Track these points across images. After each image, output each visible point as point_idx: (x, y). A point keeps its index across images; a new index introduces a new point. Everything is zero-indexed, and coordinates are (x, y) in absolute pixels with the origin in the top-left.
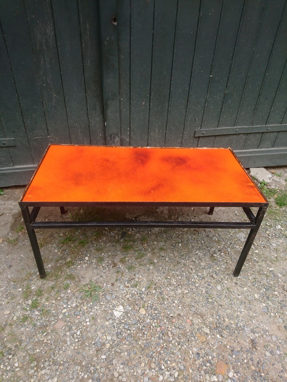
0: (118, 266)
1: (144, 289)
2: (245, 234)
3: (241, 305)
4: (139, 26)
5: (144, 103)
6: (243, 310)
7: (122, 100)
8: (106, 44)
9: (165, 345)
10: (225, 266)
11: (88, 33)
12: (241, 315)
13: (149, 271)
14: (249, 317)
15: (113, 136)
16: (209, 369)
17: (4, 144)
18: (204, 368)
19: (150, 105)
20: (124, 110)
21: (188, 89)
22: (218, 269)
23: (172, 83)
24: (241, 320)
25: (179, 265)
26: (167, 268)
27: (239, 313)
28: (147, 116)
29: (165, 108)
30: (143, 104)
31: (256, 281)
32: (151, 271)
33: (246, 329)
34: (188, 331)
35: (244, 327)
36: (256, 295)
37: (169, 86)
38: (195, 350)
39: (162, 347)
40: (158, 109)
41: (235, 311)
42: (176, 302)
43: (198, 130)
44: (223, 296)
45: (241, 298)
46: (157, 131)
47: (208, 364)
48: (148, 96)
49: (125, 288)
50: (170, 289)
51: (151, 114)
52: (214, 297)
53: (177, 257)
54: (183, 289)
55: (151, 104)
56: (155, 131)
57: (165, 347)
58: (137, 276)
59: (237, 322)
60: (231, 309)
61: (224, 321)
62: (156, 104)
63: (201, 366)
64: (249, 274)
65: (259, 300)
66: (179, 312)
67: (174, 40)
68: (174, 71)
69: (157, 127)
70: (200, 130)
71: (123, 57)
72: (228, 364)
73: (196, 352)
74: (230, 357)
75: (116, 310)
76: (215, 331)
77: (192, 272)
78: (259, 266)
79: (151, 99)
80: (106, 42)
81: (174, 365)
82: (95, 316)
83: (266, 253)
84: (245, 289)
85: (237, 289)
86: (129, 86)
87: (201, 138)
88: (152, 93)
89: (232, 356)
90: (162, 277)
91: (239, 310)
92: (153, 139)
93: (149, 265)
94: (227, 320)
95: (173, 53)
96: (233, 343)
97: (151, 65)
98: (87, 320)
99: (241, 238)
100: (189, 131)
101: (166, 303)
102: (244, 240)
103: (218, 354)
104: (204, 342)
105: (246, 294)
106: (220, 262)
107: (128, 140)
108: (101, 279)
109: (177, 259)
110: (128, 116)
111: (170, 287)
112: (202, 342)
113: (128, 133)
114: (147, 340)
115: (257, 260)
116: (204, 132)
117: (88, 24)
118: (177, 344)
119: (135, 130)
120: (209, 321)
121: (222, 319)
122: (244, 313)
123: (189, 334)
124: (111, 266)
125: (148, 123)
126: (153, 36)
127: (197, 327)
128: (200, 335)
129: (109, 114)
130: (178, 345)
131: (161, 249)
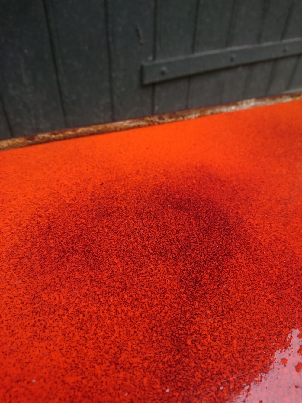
87: (158, 88)
116: (164, 69)
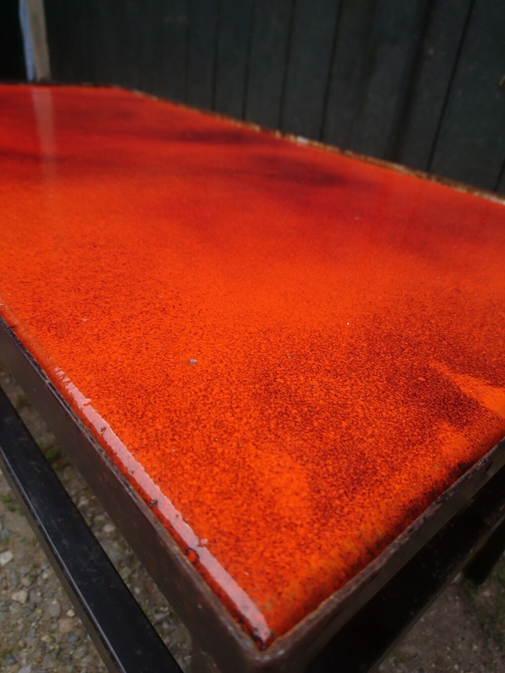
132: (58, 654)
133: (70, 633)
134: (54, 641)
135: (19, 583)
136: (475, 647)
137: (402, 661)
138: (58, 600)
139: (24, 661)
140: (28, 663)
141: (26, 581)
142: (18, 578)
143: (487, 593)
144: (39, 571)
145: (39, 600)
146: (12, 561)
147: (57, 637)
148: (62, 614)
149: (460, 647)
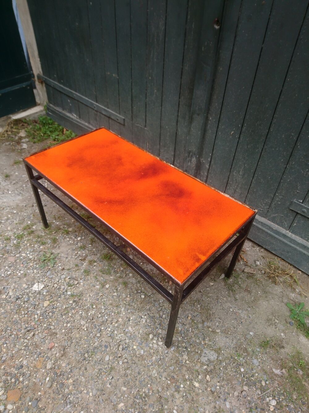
0: (83, 262)
1: (69, 293)
2: (217, 359)
3: (98, 390)
4: (247, 35)
5: (233, 132)
6: (91, 394)
7: (210, 120)
8: (203, 50)
9: (21, 335)
10: (145, 354)
11: (192, 33)
12: (84, 395)
13: (93, 287)
14: (85, 405)
15: (191, 154)
16: (9, 383)
17: (118, 120)
18: (9, 378)
19: (239, 138)
20: (210, 131)
21: (295, 138)
22: (135, 347)
23: (273, 122)
24: (77, 396)
25: (115, 308)
26: (105, 300)
27: (85, 392)
28: (233, 150)
29: (258, 150)
30: (231, 134)
31: (144, 398)
32: (93, 289)
33: (69, 406)
34: (42, 348)
35: (70, 403)
36: (122, 404)
37: (269, 125)
38: (25, 362)
39: (17, 335)
40: (248, 147)
41: (86, 386)
42: (69, 325)
43: (296, 202)
44: (99, 367)
45: (108, 387)
46: (241, 173)
47: (13, 380)
48: (240, 126)
49: (63, 279)
50: (82, 314)
51: (239, 149)
52: (93, 358)
53: (124, 302)
54: (87, 324)
55: (241, 138)
56: (239, 172)
57: (19, 336)
58: (81, 281)
59: (73, 393)
60: (86, 381)
61: (68, 379)
62: (247, 140)
63: (11, 374)
64: (149, 386)
65: (117, 411)
66: (58, 332)
67: (289, 64)
68: (280, 106)
69: (242, 168)
70: (301, 204)
71: (221, 69)
72: (20, 400)
73: (23, 365)
74: (28, 399)
75: (38, 285)
76: (52, 374)
77: (114, 324)
78: (173, 396)
79: (242, 131)
80: (203, 48)
81: (4, 351)
82: (28, 274)
83: (203, 398)
84: (125, 389)
85: (119, 379)
86: (221, 106)
87: (299, 216)
88: (245, 125)
89: (30, 401)
90: (91, 301)
91: (90, 390)
92: (234, 180)
93: (100, 283)
94: (71, 381)
95: (284, 82)
96: (45, 397)
97: (251, 89)
98: (22, 272)
99: (205, 356)
100: (283, 196)
101: (64, 317)
102: (204, 361)
103: (27, 386)
104: (36, 368)
105: (118, 392)
106: (146, 346)
107: (207, 166)
108: (64, 259)
109: (122, 303)
110: (213, 140)
111: (84, 313)
112: (35, 366)
113: (209, 160)
114: (20, 320)
115: (181, 389)
117: (194, 23)
118: (25, 344)
119: (217, 159)
120: (60, 363)
121: (70, 376)
122: (88, 397)
123: (39, 350)
124: (81, 258)
125: (232, 158)
126: (261, 51)
127: (49, 355)
128: (42, 361)
129: (192, 129)
130: (25, 346)
131: (125, 284)
132: (129, 305)
133: (130, 300)
134: (127, 302)
135: (113, 291)
136: (226, 293)
137: (208, 297)
138: (125, 294)
139: (122, 307)
140: (123, 307)
141: (115, 291)
142: (113, 290)
143: (231, 280)
144: (117, 288)
145: (120, 294)
146: (109, 286)
147: (127, 301)
148: (127, 297)
149: (223, 293)
